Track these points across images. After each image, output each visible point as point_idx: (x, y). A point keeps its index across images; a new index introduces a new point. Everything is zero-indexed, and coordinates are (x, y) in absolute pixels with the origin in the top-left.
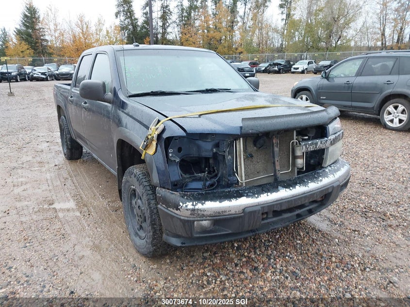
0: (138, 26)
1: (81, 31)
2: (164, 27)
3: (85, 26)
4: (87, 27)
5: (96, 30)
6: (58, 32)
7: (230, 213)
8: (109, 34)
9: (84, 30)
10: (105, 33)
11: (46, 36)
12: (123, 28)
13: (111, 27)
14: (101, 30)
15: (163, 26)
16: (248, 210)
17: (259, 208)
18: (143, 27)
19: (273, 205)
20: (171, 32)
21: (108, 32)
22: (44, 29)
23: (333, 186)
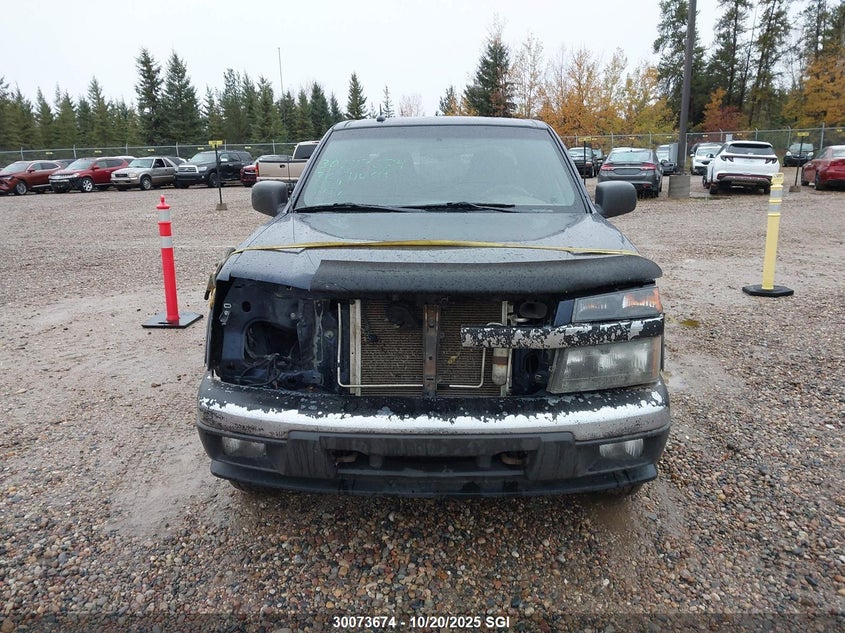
0: (703, 64)
1: (576, 84)
2: (765, 62)
3: (586, 74)
4: (589, 76)
5: (606, 80)
6: (536, 88)
7: (262, 432)
8: (633, 88)
9: (583, 81)
10: (624, 85)
11: (514, 98)
12: (665, 72)
13: (638, 72)
14: (615, 80)
15: (761, 61)
16: (294, 436)
17: (315, 437)
18: (714, 66)
19: (350, 439)
20: (781, 74)
21: (629, 82)
22: (512, 84)
23: (540, 438)
